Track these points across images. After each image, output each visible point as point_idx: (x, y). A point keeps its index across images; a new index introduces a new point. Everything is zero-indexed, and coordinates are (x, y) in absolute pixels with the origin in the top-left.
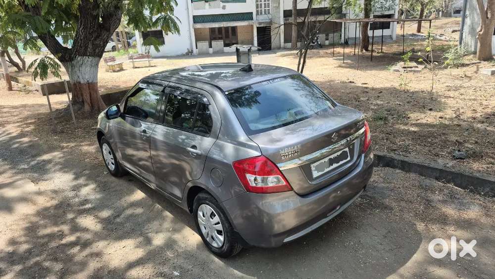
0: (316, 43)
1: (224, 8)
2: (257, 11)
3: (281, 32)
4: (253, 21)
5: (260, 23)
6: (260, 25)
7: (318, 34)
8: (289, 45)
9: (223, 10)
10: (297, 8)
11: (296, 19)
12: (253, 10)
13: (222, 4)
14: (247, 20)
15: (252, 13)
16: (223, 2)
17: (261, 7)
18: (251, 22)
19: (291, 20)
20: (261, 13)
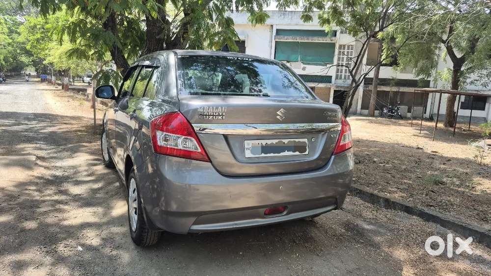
0: (395, 114)
1: (304, 69)
2: (337, 76)
3: (359, 98)
4: (331, 84)
5: (337, 87)
6: (337, 88)
7: (399, 104)
8: (366, 112)
9: (303, 71)
10: (379, 77)
11: (376, 87)
12: (334, 75)
13: (302, 66)
14: (325, 82)
15: (331, 76)
16: (304, 63)
17: (341, 72)
18: (328, 85)
19: (371, 87)
20: (341, 78)
